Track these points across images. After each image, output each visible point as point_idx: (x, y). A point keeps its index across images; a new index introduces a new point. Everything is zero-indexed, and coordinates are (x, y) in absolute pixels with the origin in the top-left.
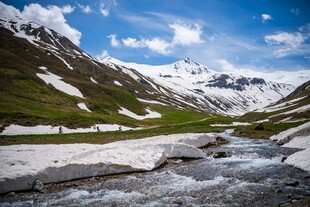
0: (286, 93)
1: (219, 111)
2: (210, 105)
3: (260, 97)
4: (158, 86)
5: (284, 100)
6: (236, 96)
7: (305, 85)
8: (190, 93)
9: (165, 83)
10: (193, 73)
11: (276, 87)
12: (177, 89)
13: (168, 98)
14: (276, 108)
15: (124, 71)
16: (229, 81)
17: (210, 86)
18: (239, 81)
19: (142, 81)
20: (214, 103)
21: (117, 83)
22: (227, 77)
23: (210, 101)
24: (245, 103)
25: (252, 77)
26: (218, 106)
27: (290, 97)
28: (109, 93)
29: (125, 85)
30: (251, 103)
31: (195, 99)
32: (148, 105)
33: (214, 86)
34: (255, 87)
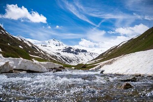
0: (95, 57)
1: (67, 63)
2: (63, 60)
3: (84, 58)
4: (40, 50)
5: (94, 59)
6: (74, 57)
7: (103, 54)
8: (54, 54)
9: (44, 49)
10: (56, 45)
11: (91, 54)
12: (48, 52)
13: (44, 56)
14: (91, 63)
15: (25, 42)
16: (72, 50)
17: (64, 51)
18: (76, 50)
19: (33, 47)
20: (65, 59)
21: (20, 47)
22: (71, 48)
23: (63, 58)
24: (78, 60)
25: (82, 49)
26: (66, 60)
27: (96, 58)
28: (15, 50)
29: (24, 48)
30: (80, 60)
31: (56, 57)
32: (34, 58)
33: (65, 52)
34: (83, 54)
